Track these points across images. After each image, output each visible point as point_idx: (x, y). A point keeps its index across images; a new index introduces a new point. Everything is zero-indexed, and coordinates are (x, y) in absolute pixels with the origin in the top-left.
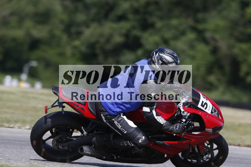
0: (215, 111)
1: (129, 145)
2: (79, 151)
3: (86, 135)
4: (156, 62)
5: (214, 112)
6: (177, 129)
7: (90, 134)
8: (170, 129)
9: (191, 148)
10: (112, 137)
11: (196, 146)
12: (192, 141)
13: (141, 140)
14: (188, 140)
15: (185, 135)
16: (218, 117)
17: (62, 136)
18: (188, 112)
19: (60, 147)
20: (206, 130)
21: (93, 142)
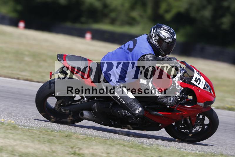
0: (208, 87)
1: (127, 115)
2: (79, 115)
3: (86, 101)
4: (153, 38)
5: (206, 87)
6: (171, 102)
7: (91, 101)
8: (164, 101)
9: (183, 119)
10: (111, 104)
11: (189, 117)
12: (184, 114)
13: (138, 111)
14: (181, 112)
15: (178, 107)
16: (211, 92)
17: (64, 100)
18: (182, 87)
19: (63, 111)
20: (198, 104)
21: (93, 108)
